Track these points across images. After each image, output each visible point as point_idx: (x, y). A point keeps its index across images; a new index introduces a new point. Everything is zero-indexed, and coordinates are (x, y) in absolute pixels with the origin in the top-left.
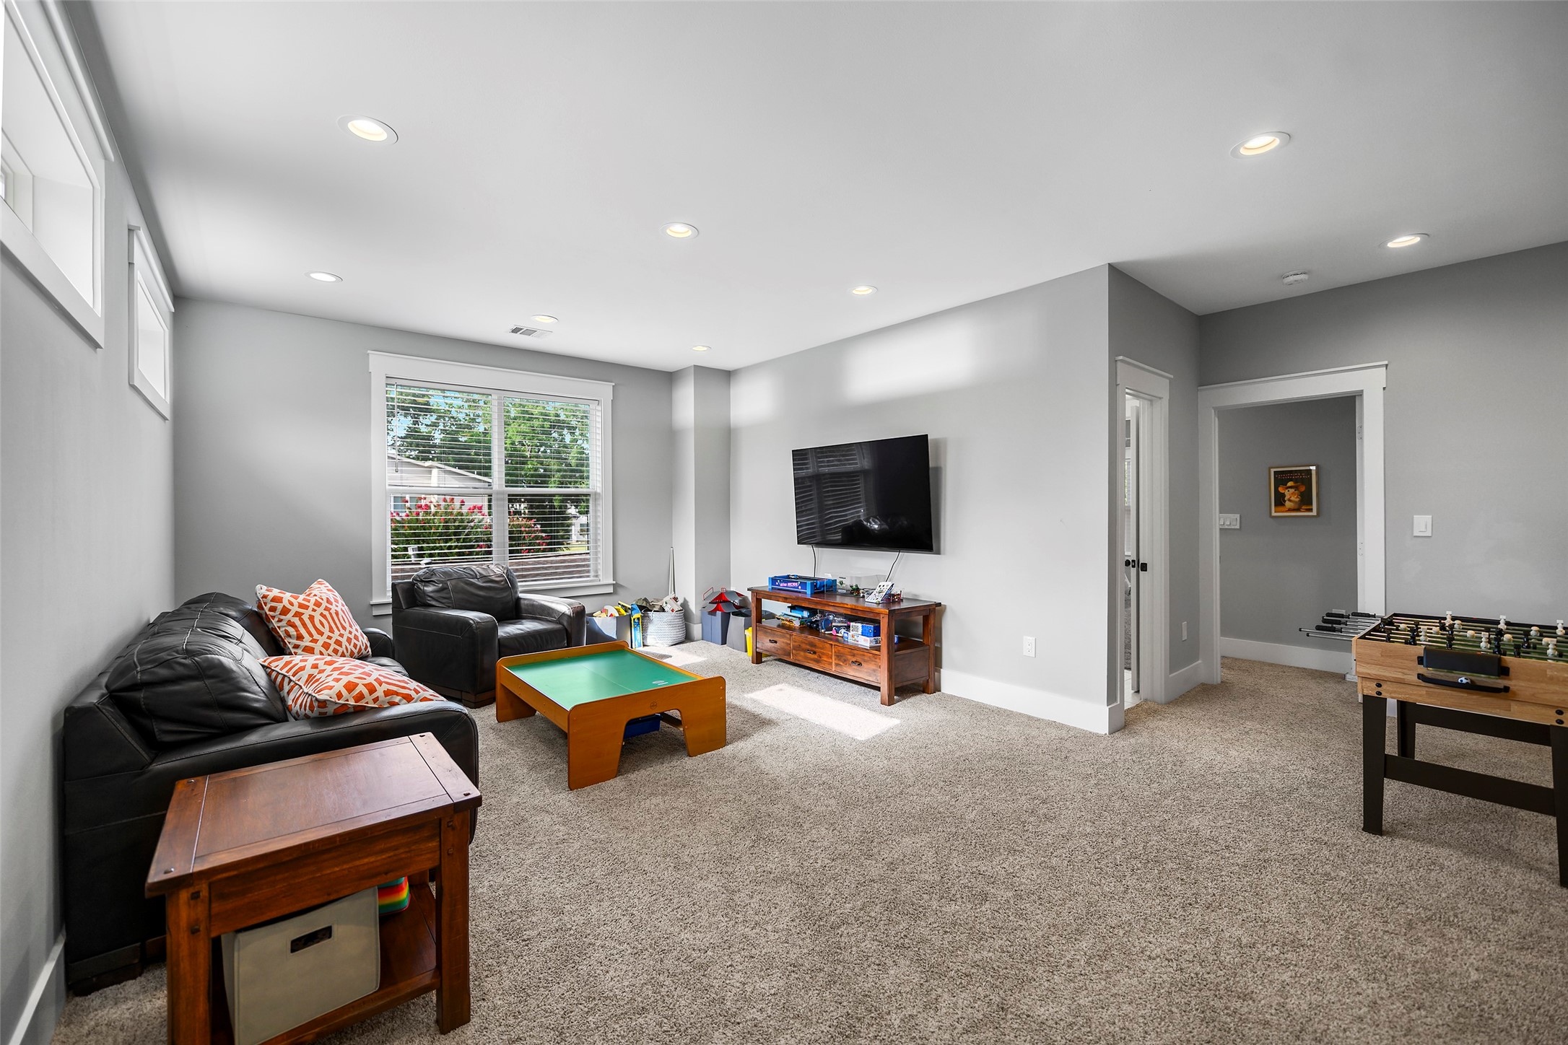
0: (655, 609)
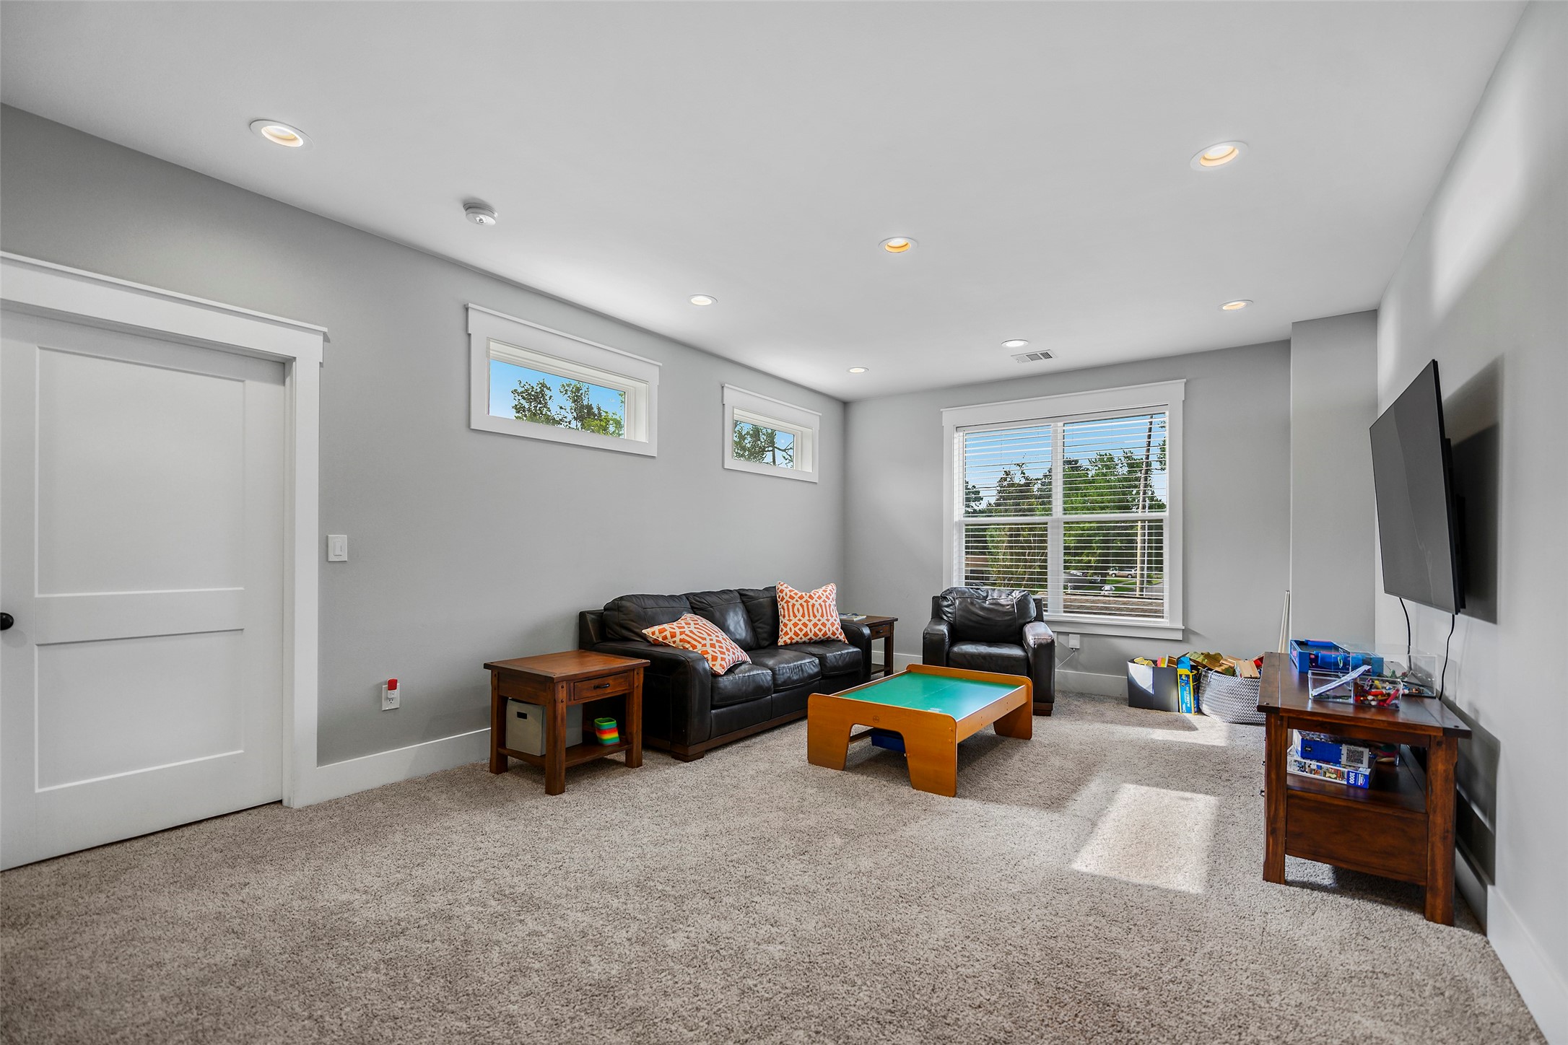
0: (1217, 669)
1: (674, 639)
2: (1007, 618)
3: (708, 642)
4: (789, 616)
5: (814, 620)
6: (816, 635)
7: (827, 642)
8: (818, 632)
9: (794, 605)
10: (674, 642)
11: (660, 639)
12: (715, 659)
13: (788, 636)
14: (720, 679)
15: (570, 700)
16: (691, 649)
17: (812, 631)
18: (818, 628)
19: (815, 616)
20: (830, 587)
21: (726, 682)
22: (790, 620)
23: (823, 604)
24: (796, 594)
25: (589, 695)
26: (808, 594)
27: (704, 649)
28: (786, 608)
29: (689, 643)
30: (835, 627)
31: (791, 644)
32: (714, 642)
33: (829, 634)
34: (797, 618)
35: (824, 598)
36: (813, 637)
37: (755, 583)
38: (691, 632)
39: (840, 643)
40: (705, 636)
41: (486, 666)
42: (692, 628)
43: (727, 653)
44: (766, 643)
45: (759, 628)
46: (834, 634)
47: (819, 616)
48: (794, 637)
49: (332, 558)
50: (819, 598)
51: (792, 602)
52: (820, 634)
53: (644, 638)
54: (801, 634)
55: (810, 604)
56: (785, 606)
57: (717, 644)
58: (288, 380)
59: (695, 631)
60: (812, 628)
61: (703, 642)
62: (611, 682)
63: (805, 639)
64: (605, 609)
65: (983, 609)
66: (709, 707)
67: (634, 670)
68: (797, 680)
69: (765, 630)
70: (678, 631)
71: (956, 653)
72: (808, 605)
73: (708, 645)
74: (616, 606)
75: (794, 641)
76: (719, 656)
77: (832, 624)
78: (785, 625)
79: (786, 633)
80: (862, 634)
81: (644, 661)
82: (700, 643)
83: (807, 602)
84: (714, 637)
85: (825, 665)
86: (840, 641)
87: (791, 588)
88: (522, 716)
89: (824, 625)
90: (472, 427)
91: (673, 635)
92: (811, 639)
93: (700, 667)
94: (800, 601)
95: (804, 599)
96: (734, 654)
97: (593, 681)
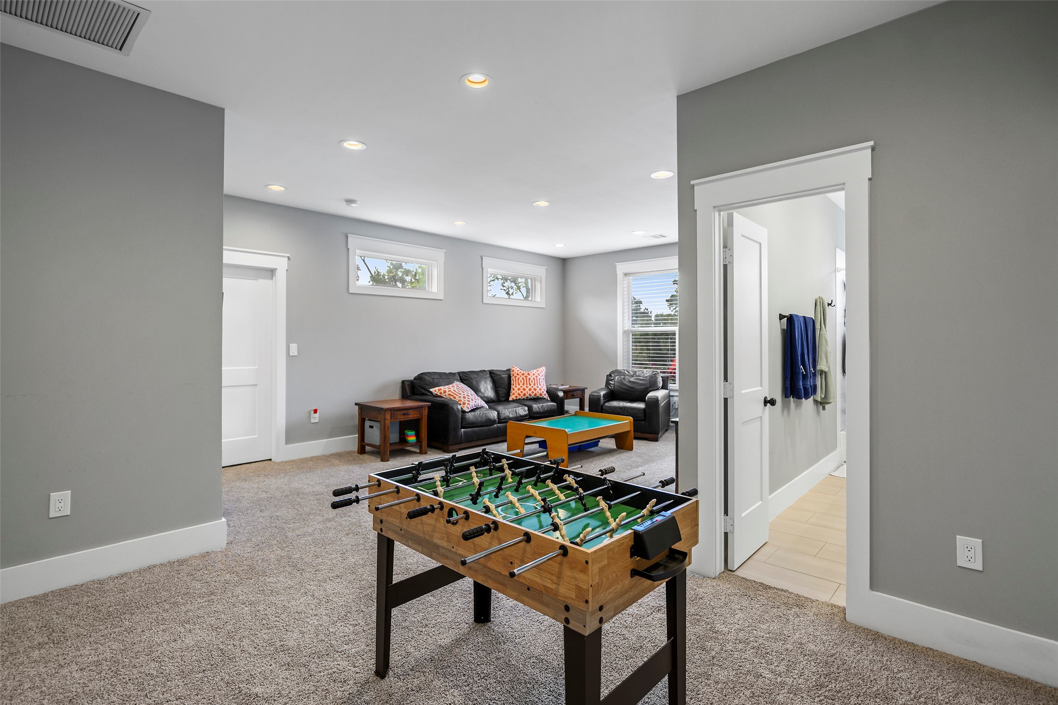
1: (445, 394)
2: (642, 387)
3: (462, 396)
4: (516, 384)
5: (530, 387)
6: (530, 395)
7: (537, 399)
8: (531, 394)
9: (519, 379)
10: (445, 395)
11: (439, 394)
12: (464, 404)
13: (515, 396)
14: (467, 414)
15: (391, 419)
16: (453, 399)
17: (528, 393)
18: (531, 391)
19: (530, 385)
20: (541, 369)
21: (470, 416)
22: (516, 387)
23: (535, 378)
24: (520, 372)
25: (400, 417)
26: (527, 373)
27: (460, 399)
28: (514, 380)
29: (452, 396)
30: (542, 391)
31: (516, 400)
32: (465, 396)
33: (538, 395)
34: (520, 386)
35: (536, 375)
36: (529, 396)
37: (499, 366)
38: (454, 390)
39: (544, 400)
40: (461, 392)
41: (356, 404)
42: (455, 389)
43: (471, 401)
44: (503, 399)
45: (501, 391)
46: (541, 395)
47: (532, 385)
48: (518, 396)
49: (291, 354)
50: (534, 374)
51: (518, 377)
52: (533, 395)
53: (431, 392)
54: (522, 394)
55: (528, 378)
56: (514, 379)
57: (467, 397)
58: (274, 278)
59: (456, 390)
60: (528, 391)
61: (460, 395)
62: (411, 412)
63: (524, 397)
64: (414, 379)
65: (630, 382)
66: (460, 427)
67: (423, 407)
68: (512, 418)
69: (503, 392)
70: (447, 390)
71: (606, 406)
72: (526, 379)
73: (462, 397)
74: (420, 377)
75: (518, 398)
76: (467, 402)
77: (541, 389)
78: (514, 389)
79: (514, 394)
80: (558, 396)
81: (428, 403)
82: (458, 396)
83: (526, 377)
84: (466, 393)
85: (532, 411)
86: (545, 399)
87: (518, 369)
88: (371, 427)
89: (535, 389)
90: (350, 292)
91: (445, 392)
92: (527, 397)
93: (455, 407)
94: (522, 376)
95: (525, 375)
96: (476, 402)
97: (402, 411)
